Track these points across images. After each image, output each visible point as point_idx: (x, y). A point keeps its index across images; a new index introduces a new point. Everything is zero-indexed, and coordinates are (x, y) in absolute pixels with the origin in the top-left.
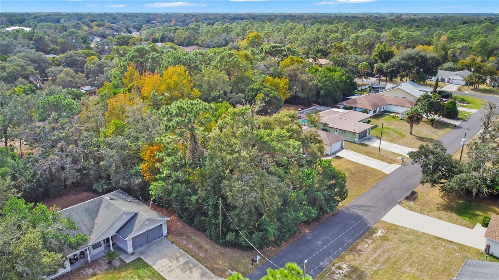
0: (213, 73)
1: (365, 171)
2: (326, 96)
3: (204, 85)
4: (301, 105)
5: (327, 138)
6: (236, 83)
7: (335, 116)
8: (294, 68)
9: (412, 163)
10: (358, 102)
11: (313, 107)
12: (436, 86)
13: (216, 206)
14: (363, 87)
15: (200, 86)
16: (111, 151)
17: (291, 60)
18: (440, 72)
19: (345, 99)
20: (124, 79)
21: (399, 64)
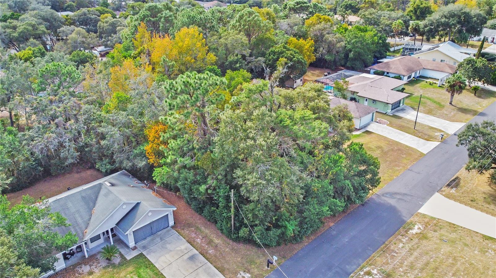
0: (231, 35)
1: (399, 150)
2: (354, 59)
3: (220, 49)
4: (327, 68)
5: (356, 110)
6: (256, 45)
7: (365, 82)
8: (321, 27)
9: (457, 145)
10: (391, 66)
11: (340, 72)
12: (481, 47)
13: (228, 198)
14: (396, 48)
15: (216, 50)
16: (113, 128)
17: (317, 18)
18: (485, 30)
19: (376, 62)
20: (135, 42)
21: (438, 22)
